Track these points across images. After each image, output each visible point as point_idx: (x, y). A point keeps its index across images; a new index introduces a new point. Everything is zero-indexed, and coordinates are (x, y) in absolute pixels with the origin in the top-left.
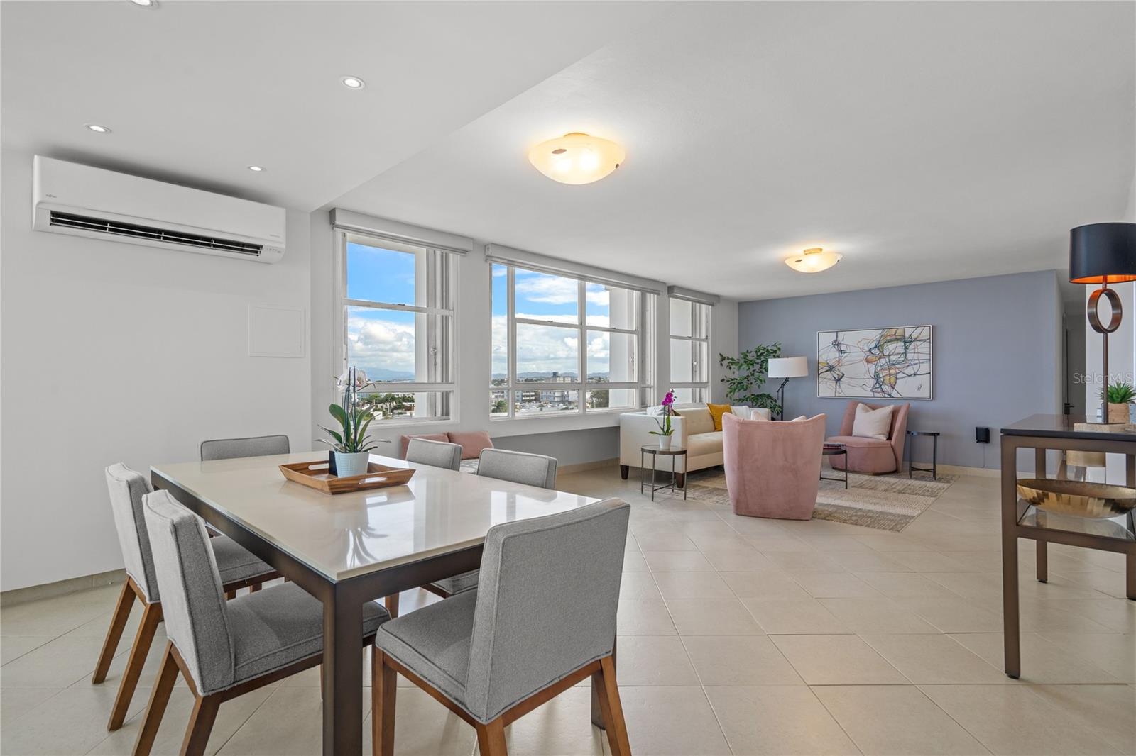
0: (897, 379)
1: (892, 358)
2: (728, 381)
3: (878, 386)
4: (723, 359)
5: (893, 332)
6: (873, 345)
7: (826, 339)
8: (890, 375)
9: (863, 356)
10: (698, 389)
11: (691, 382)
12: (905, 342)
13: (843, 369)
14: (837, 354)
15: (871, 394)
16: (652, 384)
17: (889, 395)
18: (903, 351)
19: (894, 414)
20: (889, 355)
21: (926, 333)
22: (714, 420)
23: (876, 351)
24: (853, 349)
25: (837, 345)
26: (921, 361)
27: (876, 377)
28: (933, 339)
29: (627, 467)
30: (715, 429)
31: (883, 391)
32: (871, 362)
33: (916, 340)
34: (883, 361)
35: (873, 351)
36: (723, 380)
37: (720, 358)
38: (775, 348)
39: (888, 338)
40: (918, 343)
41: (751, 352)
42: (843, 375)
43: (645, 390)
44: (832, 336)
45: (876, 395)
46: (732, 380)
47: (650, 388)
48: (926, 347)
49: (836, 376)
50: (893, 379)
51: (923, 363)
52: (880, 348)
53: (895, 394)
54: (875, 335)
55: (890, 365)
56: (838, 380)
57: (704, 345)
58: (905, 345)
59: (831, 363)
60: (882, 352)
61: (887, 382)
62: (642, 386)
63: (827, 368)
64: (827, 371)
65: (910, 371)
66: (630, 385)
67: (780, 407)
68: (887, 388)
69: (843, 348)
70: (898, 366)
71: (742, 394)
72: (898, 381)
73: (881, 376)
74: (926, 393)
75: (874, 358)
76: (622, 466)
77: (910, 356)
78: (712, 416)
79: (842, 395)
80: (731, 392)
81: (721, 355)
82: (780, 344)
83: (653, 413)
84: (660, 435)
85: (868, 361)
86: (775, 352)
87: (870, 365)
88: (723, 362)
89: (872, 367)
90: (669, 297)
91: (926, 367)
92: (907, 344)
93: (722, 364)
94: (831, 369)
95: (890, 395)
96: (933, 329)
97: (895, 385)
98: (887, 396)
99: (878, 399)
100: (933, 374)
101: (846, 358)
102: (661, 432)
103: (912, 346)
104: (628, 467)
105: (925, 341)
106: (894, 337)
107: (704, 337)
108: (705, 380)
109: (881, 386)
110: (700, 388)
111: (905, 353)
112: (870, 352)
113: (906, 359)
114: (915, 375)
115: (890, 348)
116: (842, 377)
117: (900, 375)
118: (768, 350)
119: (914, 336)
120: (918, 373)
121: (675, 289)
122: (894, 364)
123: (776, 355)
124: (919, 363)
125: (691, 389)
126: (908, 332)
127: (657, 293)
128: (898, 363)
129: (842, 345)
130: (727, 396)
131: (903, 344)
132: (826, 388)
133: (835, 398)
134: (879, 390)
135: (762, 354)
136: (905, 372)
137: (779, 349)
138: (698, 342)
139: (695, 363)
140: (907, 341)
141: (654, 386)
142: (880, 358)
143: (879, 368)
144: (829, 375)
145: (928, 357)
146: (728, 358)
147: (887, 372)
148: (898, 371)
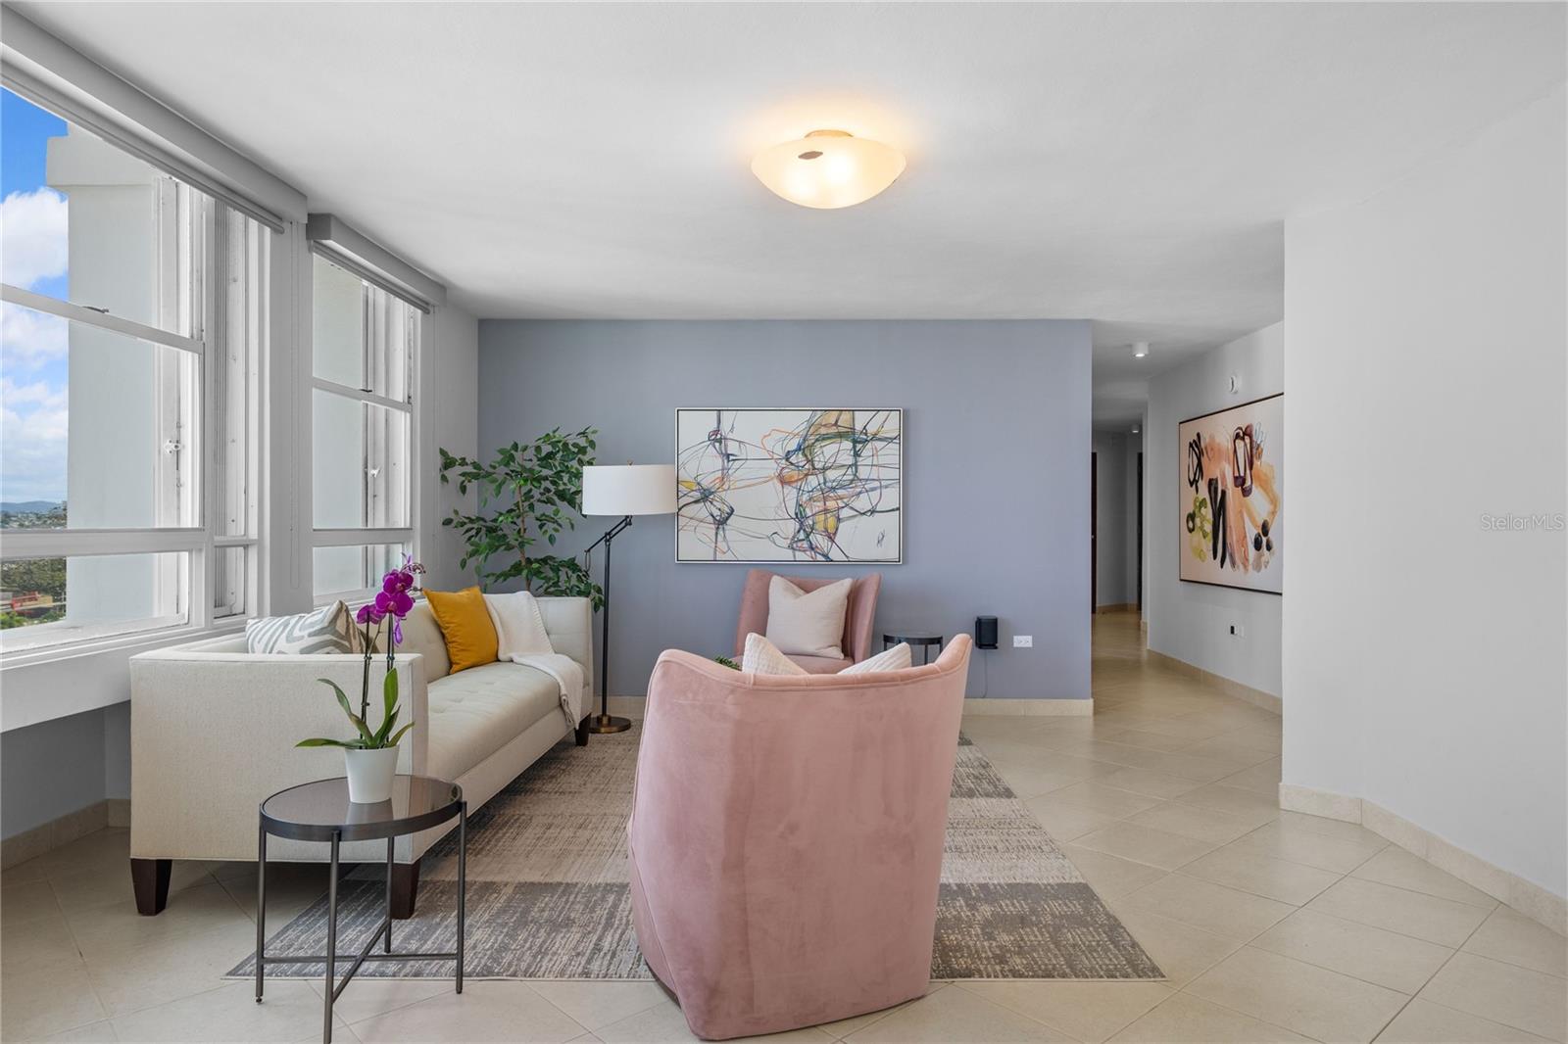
0: (839, 520)
1: (831, 475)
2: (463, 524)
3: (802, 535)
4: (448, 463)
5: (832, 418)
6: (792, 446)
7: (695, 427)
8: (826, 511)
9: (772, 468)
10: (381, 549)
11: (360, 525)
12: (855, 442)
13: (731, 498)
14: (719, 462)
15: (788, 555)
16: (253, 534)
17: (823, 555)
18: (850, 461)
19: (853, 598)
20: (824, 469)
21: (892, 424)
22: (443, 636)
23: (798, 459)
24: (753, 453)
25: (720, 441)
26: (884, 483)
27: (800, 517)
28: (905, 437)
29: (164, 867)
30: (451, 664)
31: (812, 548)
32: (789, 483)
33: (875, 438)
34: (813, 481)
35: (793, 459)
36: (447, 522)
37: (439, 461)
38: (582, 442)
39: (823, 431)
40: (879, 444)
41: (525, 449)
42: (733, 511)
43: (224, 557)
44: (708, 420)
45: (800, 556)
46: (471, 521)
47: (246, 547)
48: (891, 454)
49: (716, 513)
50: (832, 521)
51: (886, 487)
52: (807, 452)
53: (836, 554)
54: (794, 423)
55: (827, 491)
56: (721, 523)
57: (401, 422)
58: (854, 447)
59: (705, 484)
60: (811, 461)
61: (820, 527)
62: (217, 538)
63: (697, 495)
64: (696, 502)
65: (862, 503)
66: (173, 539)
67: (599, 591)
68: (819, 540)
69: (732, 448)
70: (840, 492)
71: (508, 559)
72: (841, 525)
73: (809, 513)
74: (891, 552)
75: (795, 474)
76: (138, 865)
77: (863, 473)
78: (439, 627)
79: (729, 556)
80: (472, 555)
81: (443, 452)
82: (594, 432)
83: (282, 644)
84: (349, 746)
85: (784, 481)
86: (583, 450)
87: (787, 489)
88: (448, 473)
89: (791, 493)
90: (310, 250)
91: (891, 497)
92: (859, 446)
93: (444, 478)
94: (705, 496)
95: (826, 556)
96: (906, 418)
97: (835, 534)
98: (820, 558)
99: (802, 564)
100: (904, 510)
101: (740, 472)
102: (353, 733)
103: (867, 452)
104: (170, 861)
105: (891, 440)
106: (834, 430)
107: (399, 396)
108: (401, 519)
109: (808, 536)
110: (388, 544)
111: (855, 465)
112: (787, 460)
113: (856, 478)
114: (873, 512)
115: (827, 452)
116: (730, 515)
117: (845, 513)
118: (566, 445)
119: (871, 429)
120: (878, 509)
121: (334, 229)
122: (833, 489)
123: (586, 458)
124: (881, 487)
125: (360, 548)
126: (861, 419)
127: (273, 219)
128: (842, 487)
129: (729, 443)
130: (463, 564)
131: (850, 445)
132: (695, 543)
133: (713, 565)
134: (805, 545)
135: (551, 455)
136: (853, 505)
137: (592, 444)
138: (382, 408)
139: (372, 472)
140: (858, 440)
141: (260, 542)
142: (807, 475)
143: (805, 497)
144: (701, 511)
145: (895, 474)
146: (463, 462)
147: (821, 504)
148: (841, 504)
